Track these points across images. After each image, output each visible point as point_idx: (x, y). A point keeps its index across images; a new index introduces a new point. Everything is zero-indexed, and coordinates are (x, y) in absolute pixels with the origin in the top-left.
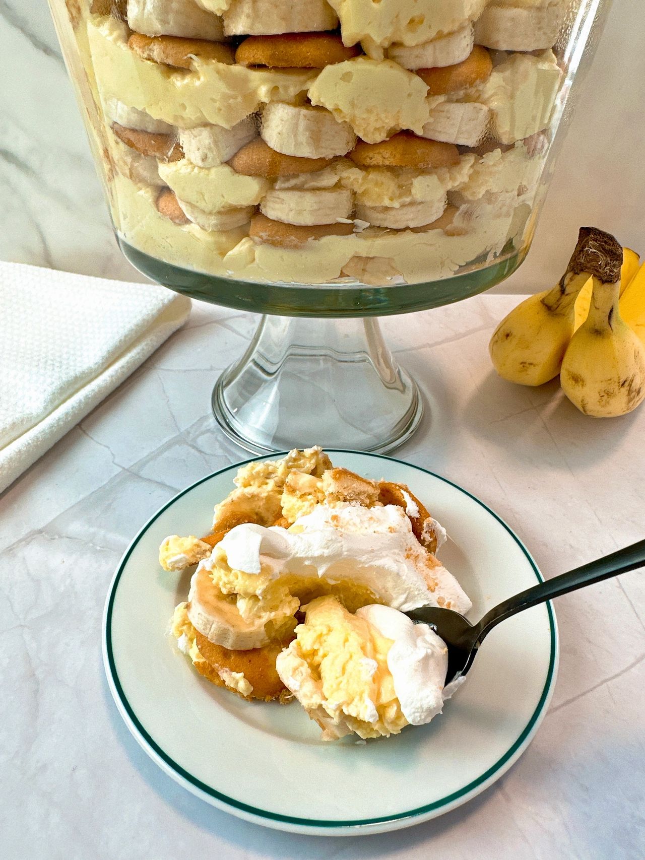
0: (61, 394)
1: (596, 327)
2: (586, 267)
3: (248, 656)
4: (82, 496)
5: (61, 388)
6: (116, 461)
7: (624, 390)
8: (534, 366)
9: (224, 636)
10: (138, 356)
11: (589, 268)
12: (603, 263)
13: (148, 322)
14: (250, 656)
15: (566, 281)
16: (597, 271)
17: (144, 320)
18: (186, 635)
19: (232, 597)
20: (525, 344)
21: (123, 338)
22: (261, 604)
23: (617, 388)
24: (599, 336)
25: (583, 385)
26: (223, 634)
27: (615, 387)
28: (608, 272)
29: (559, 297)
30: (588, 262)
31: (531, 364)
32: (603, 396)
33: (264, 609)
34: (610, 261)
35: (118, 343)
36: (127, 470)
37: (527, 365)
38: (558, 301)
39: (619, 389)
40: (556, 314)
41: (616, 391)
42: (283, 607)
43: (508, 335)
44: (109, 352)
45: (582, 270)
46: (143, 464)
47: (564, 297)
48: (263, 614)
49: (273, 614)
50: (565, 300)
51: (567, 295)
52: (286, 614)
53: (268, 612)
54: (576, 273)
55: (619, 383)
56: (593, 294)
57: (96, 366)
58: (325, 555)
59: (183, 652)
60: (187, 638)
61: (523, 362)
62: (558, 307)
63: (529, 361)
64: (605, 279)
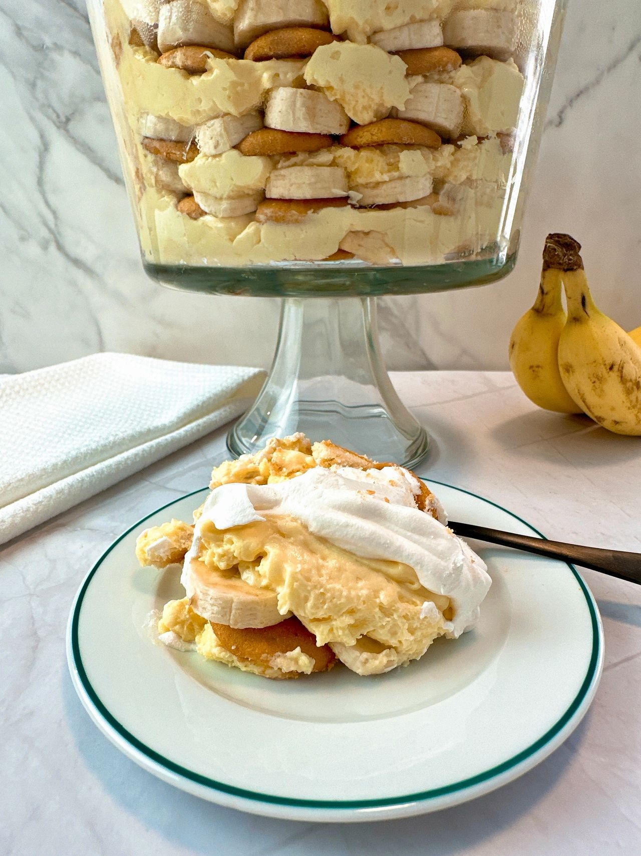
1: (574, 315)
7: (614, 375)
8: (542, 368)
11: (554, 264)
12: (561, 254)
16: (560, 264)
23: (604, 371)
24: (579, 322)
28: (567, 260)
29: (542, 297)
31: (538, 367)
32: (595, 382)
34: (566, 251)
37: (535, 369)
38: (542, 302)
39: (608, 372)
40: (544, 315)
41: (606, 375)
43: (513, 345)
45: (549, 266)
47: (544, 296)
50: (548, 299)
51: (547, 294)
55: (605, 365)
57: (172, 424)
61: (531, 367)
62: (543, 308)
63: (535, 363)
64: (566, 268)
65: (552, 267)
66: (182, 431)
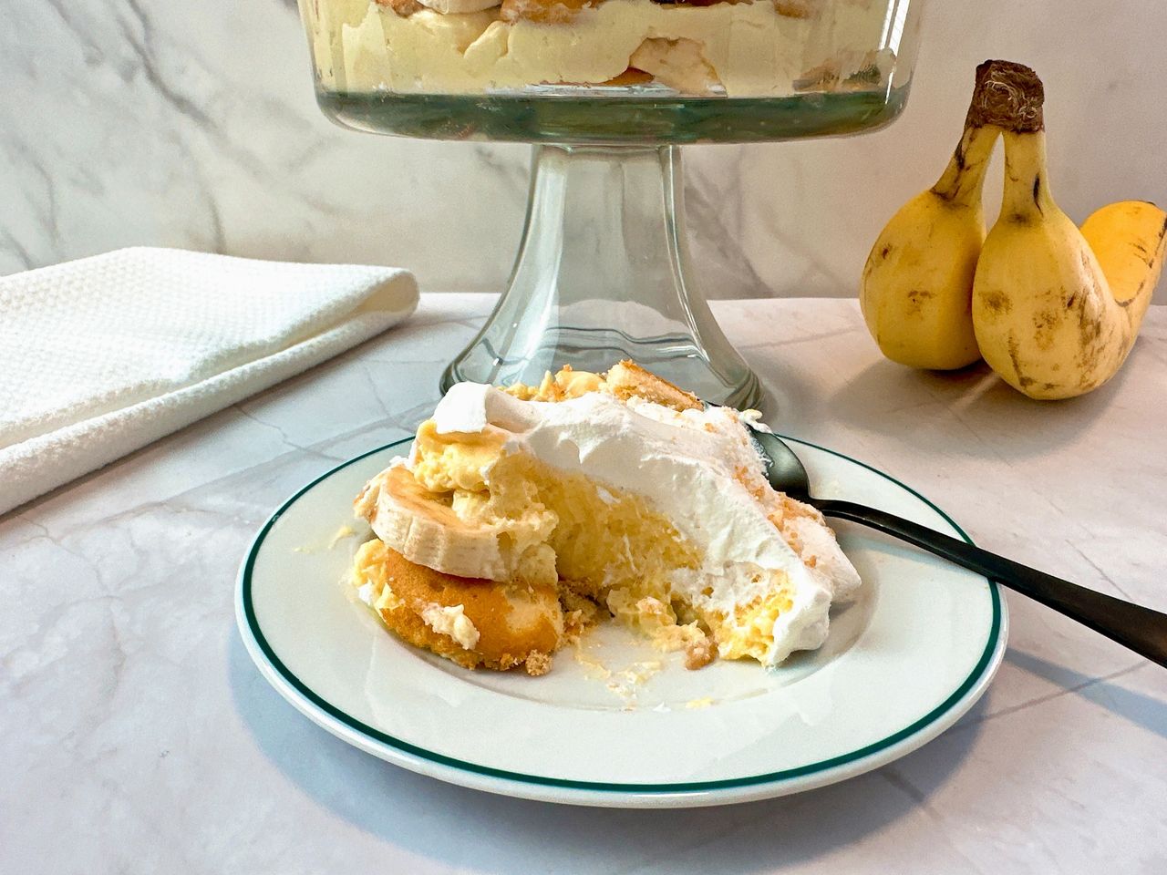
0: (216, 364)
1: (1018, 211)
2: (991, 115)
3: (471, 589)
4: (229, 473)
5: (218, 357)
6: (290, 440)
7: (1073, 315)
8: (930, 297)
9: (430, 545)
10: (335, 338)
11: (996, 117)
12: (1015, 101)
13: (354, 300)
14: (476, 590)
15: (964, 148)
16: (1009, 118)
17: (347, 297)
18: (373, 583)
19: (446, 496)
20: (913, 259)
21: (315, 313)
22: (491, 503)
23: (1061, 309)
24: (1022, 224)
25: (1007, 309)
26: (428, 542)
27: (1058, 307)
28: (1025, 114)
29: (956, 175)
30: (994, 106)
31: (925, 294)
32: (1041, 326)
33: (498, 511)
34: (1026, 97)
35: (308, 319)
36: (304, 449)
37: (918, 297)
38: (956, 181)
39: (1066, 311)
40: (955, 205)
41: (1062, 315)
42: (529, 516)
43: (886, 252)
44: (293, 327)
45: (986, 121)
46: (331, 443)
47: (964, 172)
48: (496, 519)
49: (512, 522)
50: (967, 178)
51: (968, 169)
52: (532, 527)
53: (504, 518)
54: (978, 126)
55: (1063, 298)
56: (1007, 158)
57: (273, 341)
58: (592, 423)
59: (366, 604)
60: (374, 587)
61: (913, 293)
62: (957, 192)
63: (923, 288)
64: (1020, 127)
65: (991, 123)
66: (287, 353)
